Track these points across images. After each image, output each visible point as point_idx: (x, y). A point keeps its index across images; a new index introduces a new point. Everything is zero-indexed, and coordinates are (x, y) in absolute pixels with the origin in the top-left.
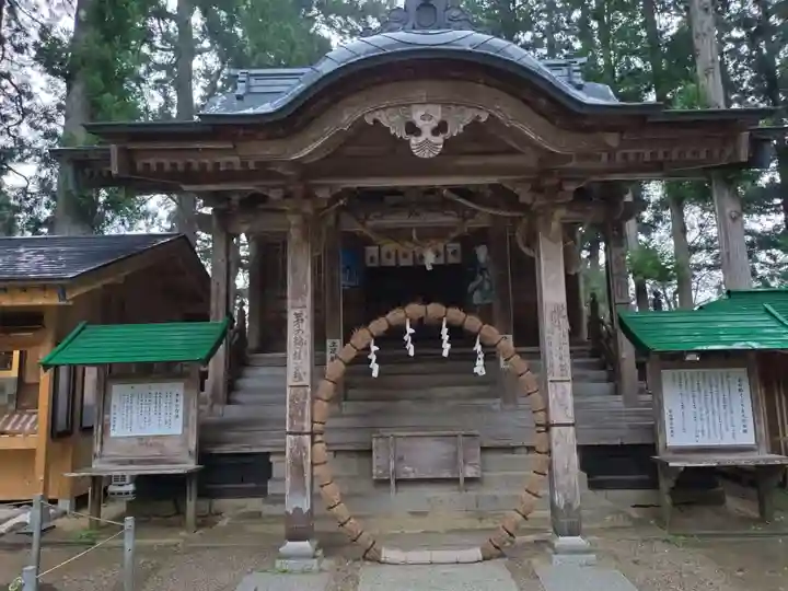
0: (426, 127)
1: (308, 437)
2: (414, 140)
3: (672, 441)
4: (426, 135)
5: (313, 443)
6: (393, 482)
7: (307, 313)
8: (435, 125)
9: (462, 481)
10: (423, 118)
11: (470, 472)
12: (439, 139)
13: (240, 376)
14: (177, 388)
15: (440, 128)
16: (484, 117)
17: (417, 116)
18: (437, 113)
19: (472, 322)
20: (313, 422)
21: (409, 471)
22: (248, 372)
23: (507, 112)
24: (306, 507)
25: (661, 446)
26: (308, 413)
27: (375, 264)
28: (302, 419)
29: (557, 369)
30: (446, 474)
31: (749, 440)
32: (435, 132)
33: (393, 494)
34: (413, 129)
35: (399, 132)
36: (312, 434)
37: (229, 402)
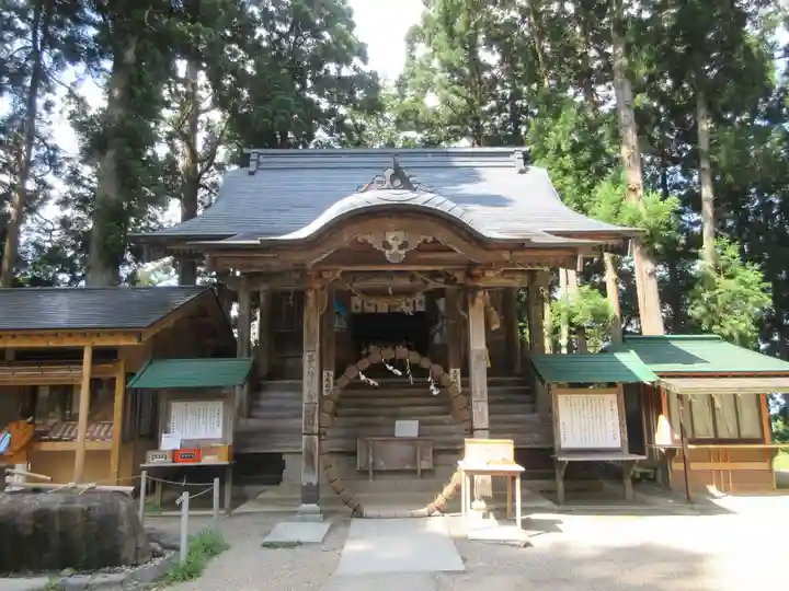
0: (395, 245)
1: (316, 437)
2: (387, 252)
3: (565, 445)
4: (395, 249)
5: (320, 440)
6: (371, 473)
7: (316, 356)
8: (400, 243)
9: (419, 472)
10: (393, 239)
11: (424, 465)
12: (403, 252)
13: (258, 398)
14: (219, 405)
15: (403, 246)
16: (430, 239)
17: (390, 238)
18: (401, 236)
19: (425, 363)
20: (320, 427)
21: (382, 465)
22: (264, 394)
23: (444, 236)
24: (315, 483)
25: (556, 448)
26: (317, 421)
27: (359, 311)
28: (313, 424)
29: (478, 393)
30: (408, 467)
31: (617, 444)
32: (401, 247)
33: (371, 481)
34: (387, 246)
35: (378, 247)
36: (319, 434)
37: (250, 417)
